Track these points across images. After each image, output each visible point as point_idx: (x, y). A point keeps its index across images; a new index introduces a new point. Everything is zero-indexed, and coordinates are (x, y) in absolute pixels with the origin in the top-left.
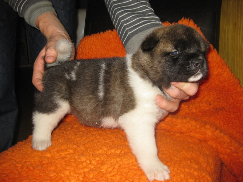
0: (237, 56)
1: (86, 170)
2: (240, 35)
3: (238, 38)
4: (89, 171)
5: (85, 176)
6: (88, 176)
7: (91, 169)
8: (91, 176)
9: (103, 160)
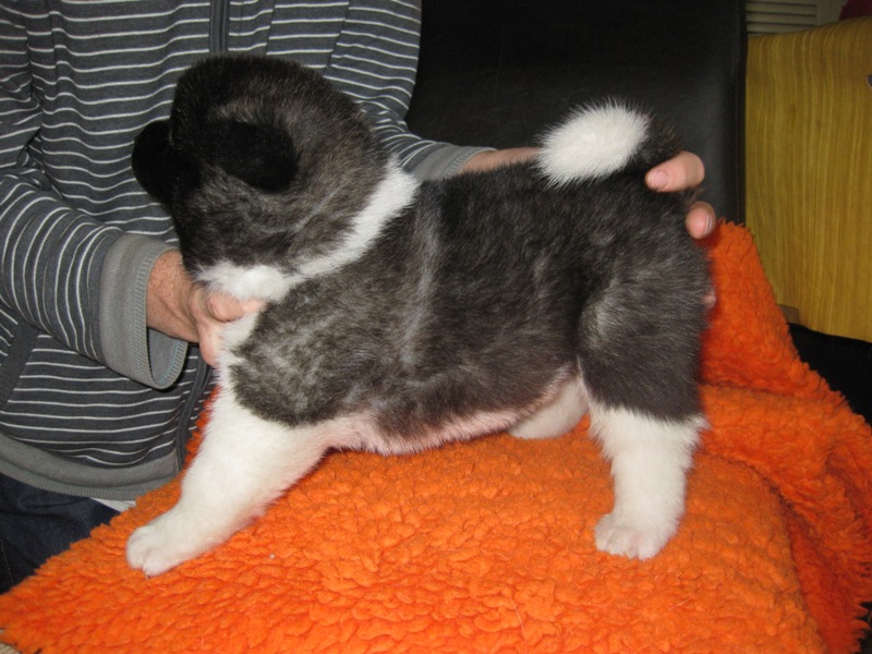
0: (800, 204)
1: (388, 542)
2: (808, 141)
3: (805, 149)
4: (397, 546)
5: (383, 560)
6: (393, 559)
7: (402, 540)
8: (405, 560)
9: (440, 514)
